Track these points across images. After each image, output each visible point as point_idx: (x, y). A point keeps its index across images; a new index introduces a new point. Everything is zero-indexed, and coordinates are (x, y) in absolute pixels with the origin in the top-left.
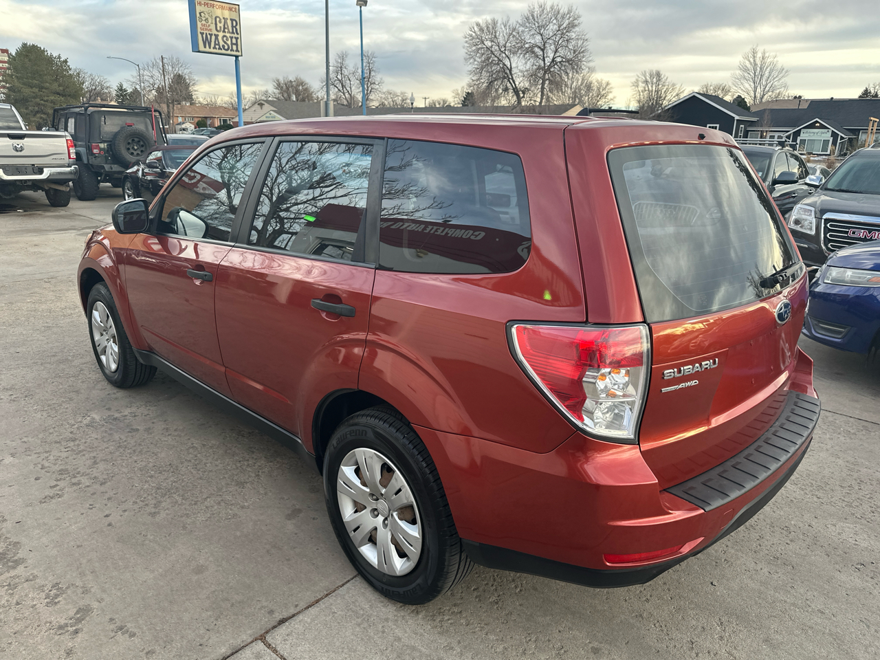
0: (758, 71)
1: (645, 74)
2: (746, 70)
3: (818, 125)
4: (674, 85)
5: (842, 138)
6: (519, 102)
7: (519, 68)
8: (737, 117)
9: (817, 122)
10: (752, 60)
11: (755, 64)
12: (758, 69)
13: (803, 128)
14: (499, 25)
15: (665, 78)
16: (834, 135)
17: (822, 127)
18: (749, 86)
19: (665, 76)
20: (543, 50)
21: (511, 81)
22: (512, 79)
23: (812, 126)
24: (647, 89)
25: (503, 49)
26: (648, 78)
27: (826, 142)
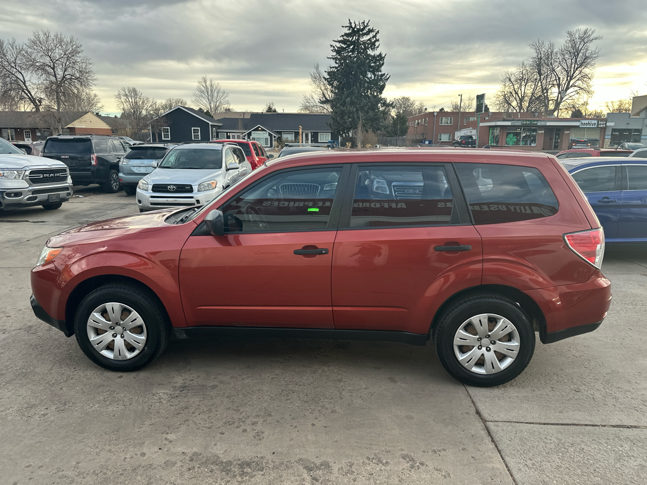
0: (209, 92)
1: (125, 90)
2: (202, 92)
3: (260, 129)
4: (147, 99)
5: (275, 137)
6: (38, 109)
7: (32, 81)
8: (210, 123)
9: (259, 127)
10: (204, 85)
11: (207, 88)
12: (210, 91)
13: (253, 130)
14: (5, 44)
15: (141, 93)
16: (270, 135)
17: (263, 130)
18: (205, 101)
19: (140, 92)
20: (53, 69)
21: (26, 92)
22: (27, 90)
23: (257, 130)
24: (128, 100)
25: (13, 65)
26: (127, 93)
27: (266, 139)
